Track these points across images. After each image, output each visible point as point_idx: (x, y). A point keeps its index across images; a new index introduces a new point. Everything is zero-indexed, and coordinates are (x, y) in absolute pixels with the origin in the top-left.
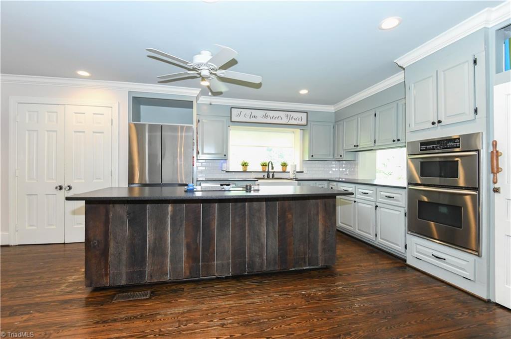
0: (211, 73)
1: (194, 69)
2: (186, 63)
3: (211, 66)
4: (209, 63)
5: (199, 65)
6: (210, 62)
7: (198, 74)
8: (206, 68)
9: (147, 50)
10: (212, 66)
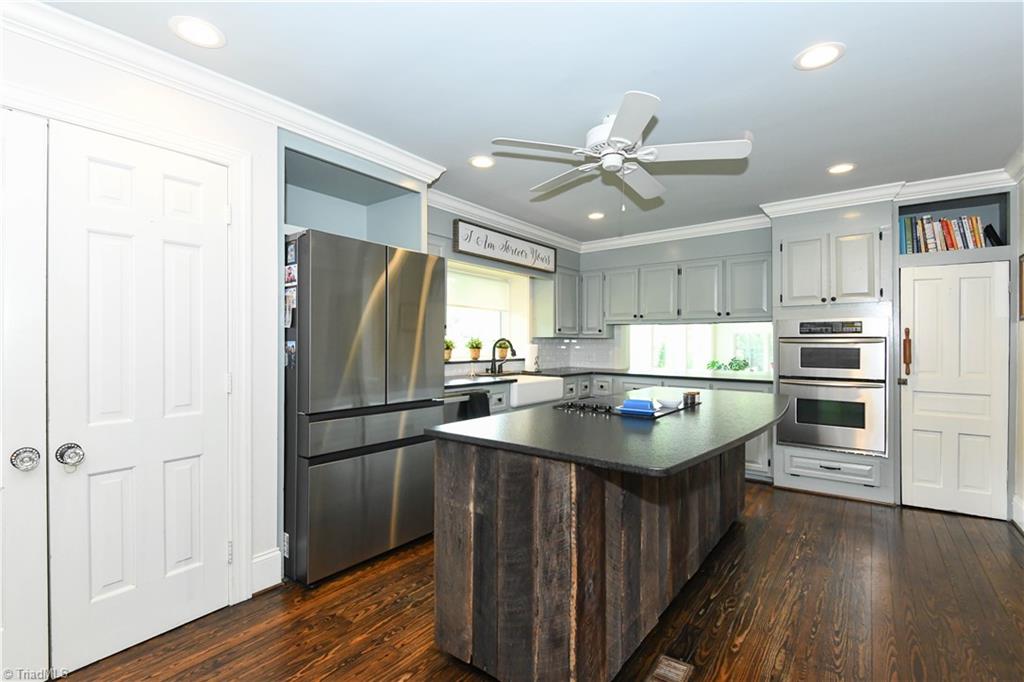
0: (626, 160)
1: (590, 159)
2: (570, 151)
3: (619, 145)
4: (613, 139)
5: (596, 148)
6: (613, 136)
7: (596, 169)
8: (611, 150)
9: (494, 142)
10: (622, 142)
